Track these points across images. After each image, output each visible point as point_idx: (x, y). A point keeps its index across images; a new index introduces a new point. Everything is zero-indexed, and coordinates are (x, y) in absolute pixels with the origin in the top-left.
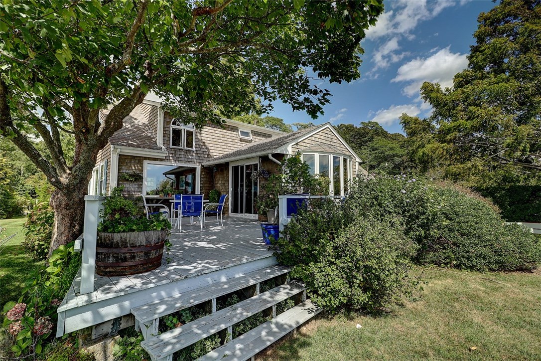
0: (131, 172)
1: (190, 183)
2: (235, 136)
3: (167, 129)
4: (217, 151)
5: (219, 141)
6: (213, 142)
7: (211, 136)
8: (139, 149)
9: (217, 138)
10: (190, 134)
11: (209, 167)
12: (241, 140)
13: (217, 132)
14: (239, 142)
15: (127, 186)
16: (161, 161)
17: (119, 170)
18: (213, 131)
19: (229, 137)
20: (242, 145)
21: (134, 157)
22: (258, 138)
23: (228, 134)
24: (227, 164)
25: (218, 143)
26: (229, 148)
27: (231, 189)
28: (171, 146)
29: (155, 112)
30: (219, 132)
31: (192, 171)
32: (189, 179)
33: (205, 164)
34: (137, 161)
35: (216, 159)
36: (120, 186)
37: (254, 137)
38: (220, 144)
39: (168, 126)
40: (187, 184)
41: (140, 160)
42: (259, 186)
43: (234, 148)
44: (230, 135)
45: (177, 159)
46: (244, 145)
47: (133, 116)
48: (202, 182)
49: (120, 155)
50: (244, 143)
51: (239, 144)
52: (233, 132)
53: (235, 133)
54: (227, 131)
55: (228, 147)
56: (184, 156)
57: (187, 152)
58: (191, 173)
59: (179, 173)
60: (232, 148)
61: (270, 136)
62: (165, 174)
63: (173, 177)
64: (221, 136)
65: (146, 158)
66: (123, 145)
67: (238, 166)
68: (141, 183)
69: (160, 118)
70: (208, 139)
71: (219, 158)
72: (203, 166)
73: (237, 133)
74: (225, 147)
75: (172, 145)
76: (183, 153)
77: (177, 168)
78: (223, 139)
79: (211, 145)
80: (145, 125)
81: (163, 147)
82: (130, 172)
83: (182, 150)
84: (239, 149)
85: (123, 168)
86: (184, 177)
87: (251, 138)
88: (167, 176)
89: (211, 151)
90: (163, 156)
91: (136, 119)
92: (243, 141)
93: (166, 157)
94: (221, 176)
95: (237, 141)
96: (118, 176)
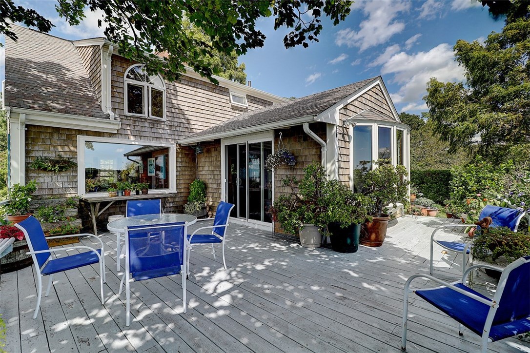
0: (52, 156)
1: (162, 167)
2: (225, 101)
3: (118, 84)
4: (200, 123)
5: (203, 107)
6: (193, 110)
7: (190, 101)
8: (66, 115)
9: (199, 103)
10: (157, 95)
11: (189, 146)
12: (234, 108)
13: (199, 94)
14: (231, 110)
15: (47, 179)
16: (110, 136)
17: (27, 152)
18: (193, 93)
19: (217, 103)
20: (234, 114)
21: (57, 130)
22: (256, 105)
23: (214, 98)
24: (218, 142)
25: (201, 111)
26: (217, 118)
27: (224, 181)
28: (127, 113)
29: (97, 56)
30: (202, 94)
31: (165, 151)
32: (160, 161)
33: (184, 141)
34: (64, 137)
35: (199, 135)
36: (32, 181)
37: (251, 104)
38: (204, 112)
39: (120, 80)
40: (158, 168)
41: (70, 135)
42: (275, 177)
43: (223, 119)
44: (218, 99)
45: (139, 135)
46: (237, 115)
47: (63, 65)
48: (179, 169)
49: (27, 126)
50: (237, 112)
51: (230, 113)
52: (221, 96)
53: (224, 97)
54: (214, 94)
55: (215, 118)
56: (149, 130)
57: (154, 122)
58: (163, 154)
59: (146, 155)
60: (221, 119)
61: (270, 104)
62: (127, 155)
63: (138, 159)
64: (205, 100)
65: (81, 132)
66: (33, 108)
67: (235, 145)
68: (74, 174)
69: (106, 66)
70: (186, 104)
71: (204, 133)
72: (180, 145)
73: (228, 98)
74: (212, 117)
75: (129, 111)
76: (147, 125)
77: (142, 148)
78: (207, 105)
79: (191, 113)
80: (83, 80)
81: (112, 114)
82: (50, 155)
83: (146, 119)
84: (230, 121)
85: (36, 148)
86: (154, 159)
87: (247, 106)
88: (130, 157)
89: (192, 122)
90: (113, 128)
91: (68, 70)
92: (236, 110)
93: (118, 130)
94: (207, 160)
95: (228, 109)
96: (27, 164)
